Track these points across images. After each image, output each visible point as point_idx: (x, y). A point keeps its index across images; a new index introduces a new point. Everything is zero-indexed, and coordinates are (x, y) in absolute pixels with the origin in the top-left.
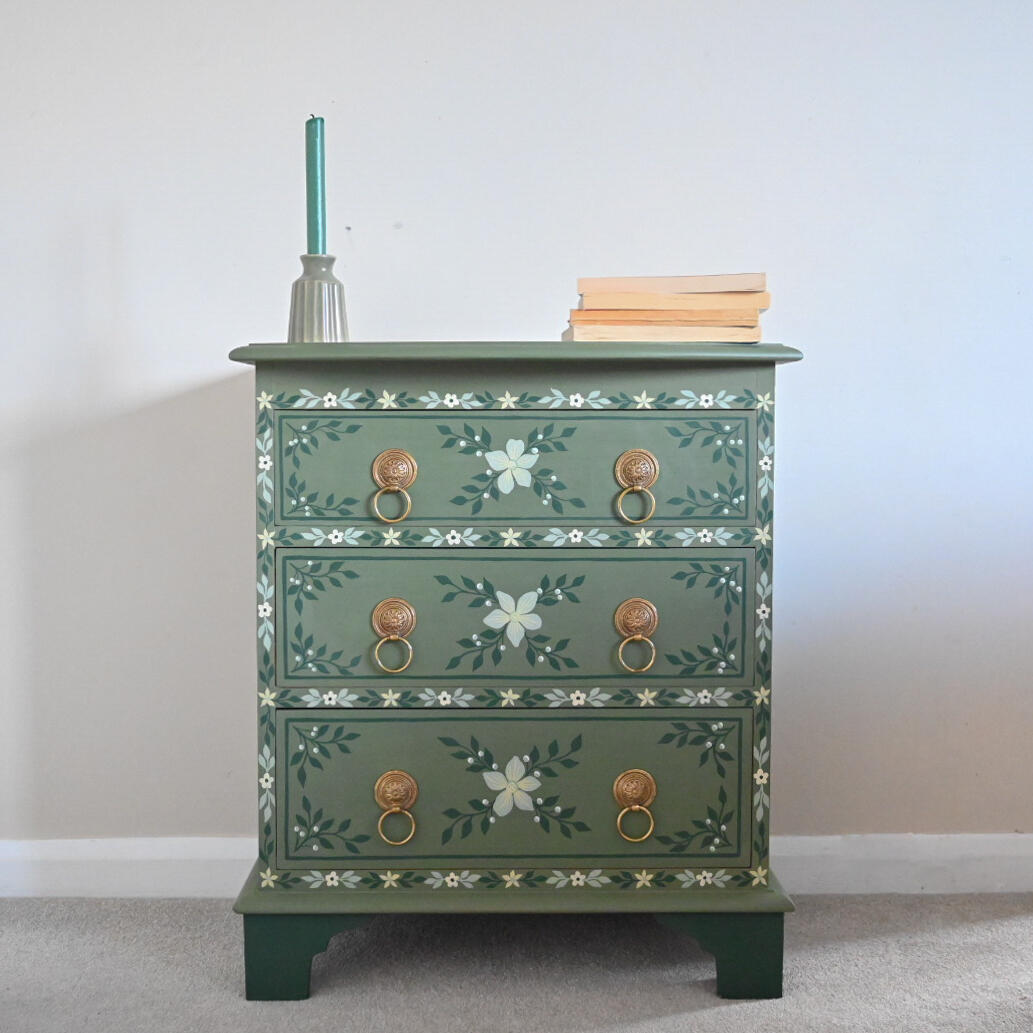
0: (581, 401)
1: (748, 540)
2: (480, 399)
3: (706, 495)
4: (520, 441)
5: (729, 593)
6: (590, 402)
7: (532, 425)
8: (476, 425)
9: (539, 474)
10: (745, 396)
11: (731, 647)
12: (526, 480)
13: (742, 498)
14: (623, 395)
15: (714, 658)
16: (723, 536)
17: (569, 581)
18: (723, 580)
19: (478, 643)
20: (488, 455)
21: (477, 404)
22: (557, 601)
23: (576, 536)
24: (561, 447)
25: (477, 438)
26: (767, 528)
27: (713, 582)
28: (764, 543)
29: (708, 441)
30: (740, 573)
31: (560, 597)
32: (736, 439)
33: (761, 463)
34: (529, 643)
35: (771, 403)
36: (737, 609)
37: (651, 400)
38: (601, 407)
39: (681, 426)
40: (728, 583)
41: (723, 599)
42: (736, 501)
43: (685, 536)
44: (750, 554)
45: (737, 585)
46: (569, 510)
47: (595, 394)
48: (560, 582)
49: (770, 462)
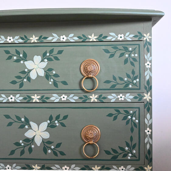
0: (65, 38)
1: (140, 99)
2: (22, 39)
3: (121, 79)
4: (39, 56)
5: (133, 123)
6: (69, 39)
7: (44, 49)
8: (21, 50)
9: (48, 71)
10: (139, 35)
11: (134, 147)
12: (42, 73)
13: (138, 80)
14: (84, 36)
15: (126, 152)
16: (129, 97)
17: (61, 118)
18: (130, 117)
19: (22, 144)
20: (26, 63)
21: (21, 41)
22: (57, 126)
23: (64, 98)
24: (57, 59)
25: (21, 55)
26: (149, 94)
27: (125, 118)
28: (148, 100)
29: (122, 55)
30: (137, 113)
31: (57, 124)
32: (134, 54)
33: (146, 64)
34: (44, 144)
35: (150, 37)
36: (136, 130)
37: (96, 37)
38: (74, 41)
40: (132, 118)
41: (130, 125)
42: (135, 81)
43: (112, 97)
44: (141, 105)
45: (136, 119)
46: (61, 86)
47: (72, 35)
48: (58, 118)
49: (150, 64)
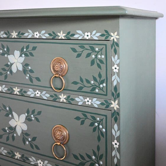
0: (38, 35)
1: (108, 106)
2: (6, 34)
3: (88, 82)
4: (18, 51)
5: (100, 132)
6: (41, 35)
7: (22, 45)
8: (5, 44)
9: (25, 65)
10: (105, 34)
11: (101, 158)
12: (21, 68)
13: (104, 85)
14: (54, 33)
15: (93, 161)
16: (96, 102)
17: (36, 113)
18: (96, 124)
19: (8, 131)
20: (9, 56)
21: (5, 36)
22: (32, 120)
23: (38, 94)
24: (32, 55)
25: (5, 49)
26: (117, 102)
27: (92, 124)
28: (116, 109)
29: (89, 55)
30: (104, 121)
31: (33, 119)
32: (101, 55)
33: (113, 68)
34: (23, 135)
35: (118, 37)
36: (103, 139)
37: (64, 35)
38: (46, 38)
39: (77, 48)
40: (99, 126)
41: (96, 133)
42: (101, 86)
43: (80, 100)
44: (109, 114)
45: (103, 128)
46: (35, 82)
47: (43, 32)
48: (33, 112)
49: (118, 68)
